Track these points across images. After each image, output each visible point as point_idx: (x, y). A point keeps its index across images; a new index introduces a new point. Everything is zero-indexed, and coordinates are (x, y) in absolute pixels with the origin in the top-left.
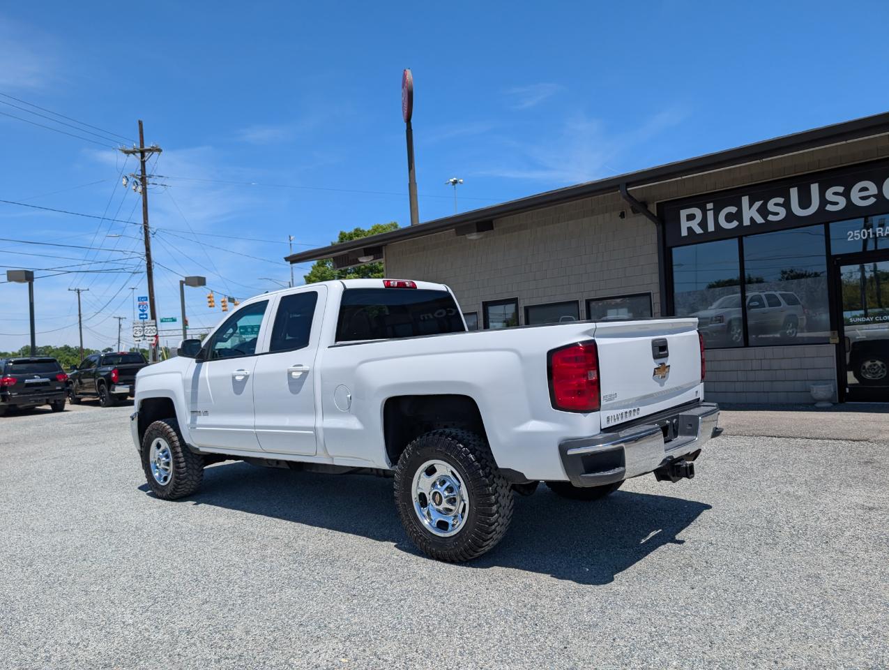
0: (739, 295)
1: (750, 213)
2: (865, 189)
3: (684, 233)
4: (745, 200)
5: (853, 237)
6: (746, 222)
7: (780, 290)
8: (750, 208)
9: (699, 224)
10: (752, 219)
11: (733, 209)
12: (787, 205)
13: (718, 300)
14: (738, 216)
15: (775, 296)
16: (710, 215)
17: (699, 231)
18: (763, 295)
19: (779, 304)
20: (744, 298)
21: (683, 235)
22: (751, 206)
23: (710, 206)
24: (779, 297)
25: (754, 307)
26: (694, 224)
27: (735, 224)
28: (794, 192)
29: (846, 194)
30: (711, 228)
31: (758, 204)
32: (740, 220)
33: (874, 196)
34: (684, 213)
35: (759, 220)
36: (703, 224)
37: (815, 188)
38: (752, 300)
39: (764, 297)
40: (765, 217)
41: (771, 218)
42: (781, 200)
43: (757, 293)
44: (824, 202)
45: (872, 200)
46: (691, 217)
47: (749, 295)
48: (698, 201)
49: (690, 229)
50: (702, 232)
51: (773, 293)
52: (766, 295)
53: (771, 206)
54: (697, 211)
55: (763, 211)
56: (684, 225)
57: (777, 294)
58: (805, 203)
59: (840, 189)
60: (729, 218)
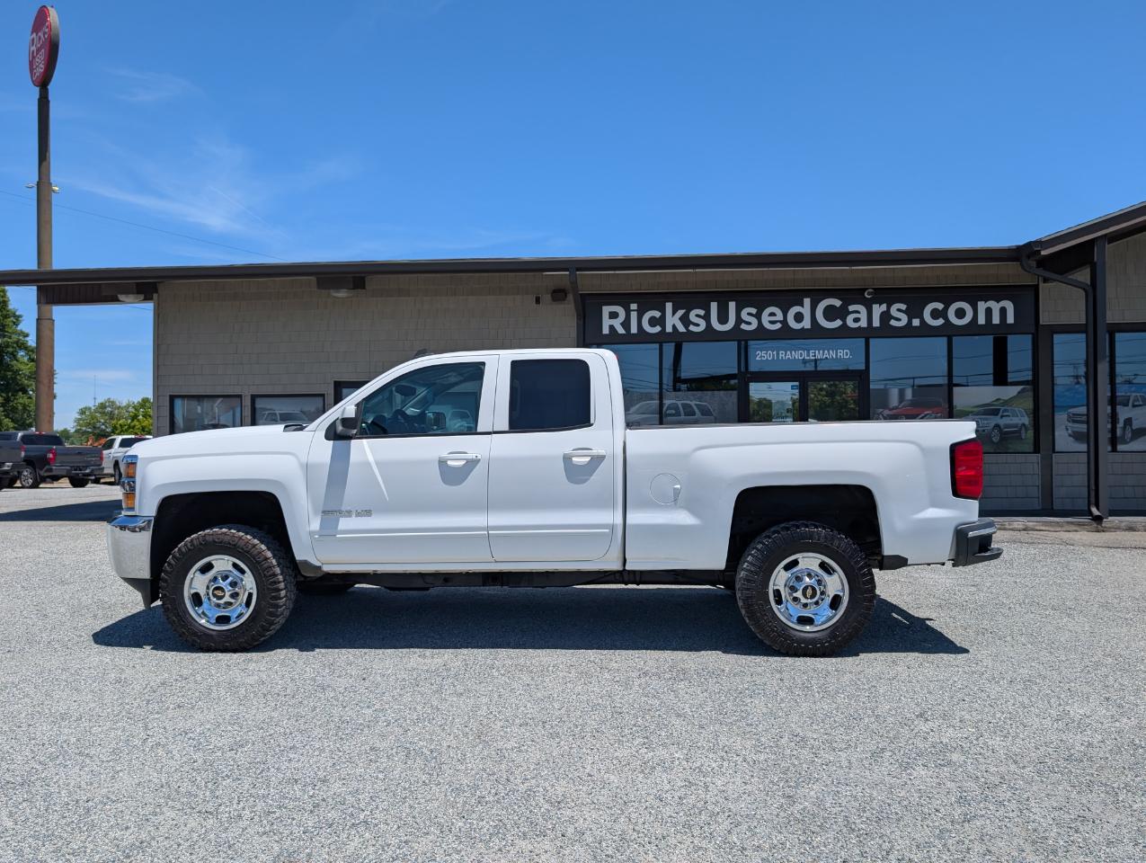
0: (657, 402)
1: (673, 321)
2: (772, 314)
3: (606, 331)
4: (669, 306)
5: (761, 357)
6: (669, 329)
7: (695, 400)
8: (673, 314)
9: (622, 324)
10: (674, 326)
11: (657, 314)
12: (707, 317)
13: (635, 405)
14: (661, 322)
15: (691, 406)
16: (634, 315)
17: (621, 331)
18: (679, 403)
19: (694, 414)
20: (661, 405)
21: (604, 333)
22: (674, 314)
23: (634, 306)
24: (695, 408)
25: (670, 415)
26: (617, 323)
27: (658, 329)
28: (714, 306)
29: (758, 316)
30: (634, 330)
31: (681, 312)
32: (663, 325)
33: (780, 322)
34: (606, 310)
35: (681, 329)
36: (626, 324)
37: (732, 305)
38: (669, 408)
39: (680, 406)
40: (686, 327)
41: (692, 328)
42: (702, 312)
43: (674, 401)
44: (739, 320)
45: (778, 326)
46: (613, 315)
47: (667, 402)
48: (623, 299)
49: (612, 327)
50: (624, 332)
51: (688, 402)
52: (682, 404)
53: (692, 316)
54: (620, 310)
55: (685, 320)
56: (607, 323)
57: (693, 403)
58: (723, 319)
59: (754, 311)
60: (653, 322)
